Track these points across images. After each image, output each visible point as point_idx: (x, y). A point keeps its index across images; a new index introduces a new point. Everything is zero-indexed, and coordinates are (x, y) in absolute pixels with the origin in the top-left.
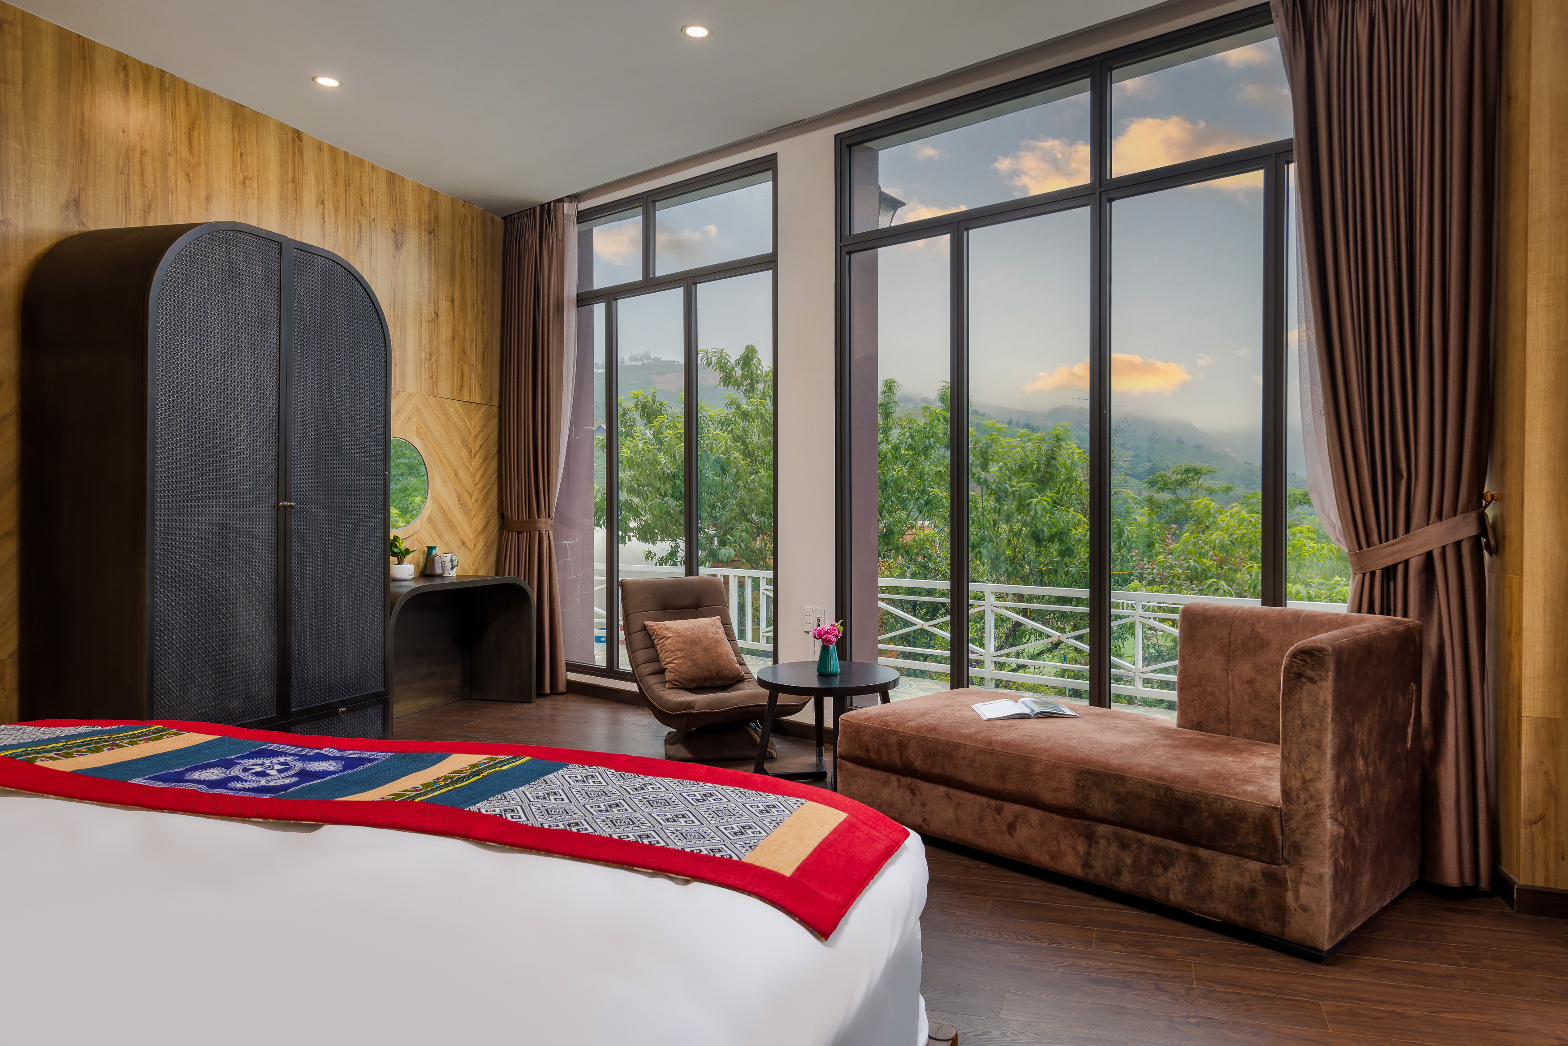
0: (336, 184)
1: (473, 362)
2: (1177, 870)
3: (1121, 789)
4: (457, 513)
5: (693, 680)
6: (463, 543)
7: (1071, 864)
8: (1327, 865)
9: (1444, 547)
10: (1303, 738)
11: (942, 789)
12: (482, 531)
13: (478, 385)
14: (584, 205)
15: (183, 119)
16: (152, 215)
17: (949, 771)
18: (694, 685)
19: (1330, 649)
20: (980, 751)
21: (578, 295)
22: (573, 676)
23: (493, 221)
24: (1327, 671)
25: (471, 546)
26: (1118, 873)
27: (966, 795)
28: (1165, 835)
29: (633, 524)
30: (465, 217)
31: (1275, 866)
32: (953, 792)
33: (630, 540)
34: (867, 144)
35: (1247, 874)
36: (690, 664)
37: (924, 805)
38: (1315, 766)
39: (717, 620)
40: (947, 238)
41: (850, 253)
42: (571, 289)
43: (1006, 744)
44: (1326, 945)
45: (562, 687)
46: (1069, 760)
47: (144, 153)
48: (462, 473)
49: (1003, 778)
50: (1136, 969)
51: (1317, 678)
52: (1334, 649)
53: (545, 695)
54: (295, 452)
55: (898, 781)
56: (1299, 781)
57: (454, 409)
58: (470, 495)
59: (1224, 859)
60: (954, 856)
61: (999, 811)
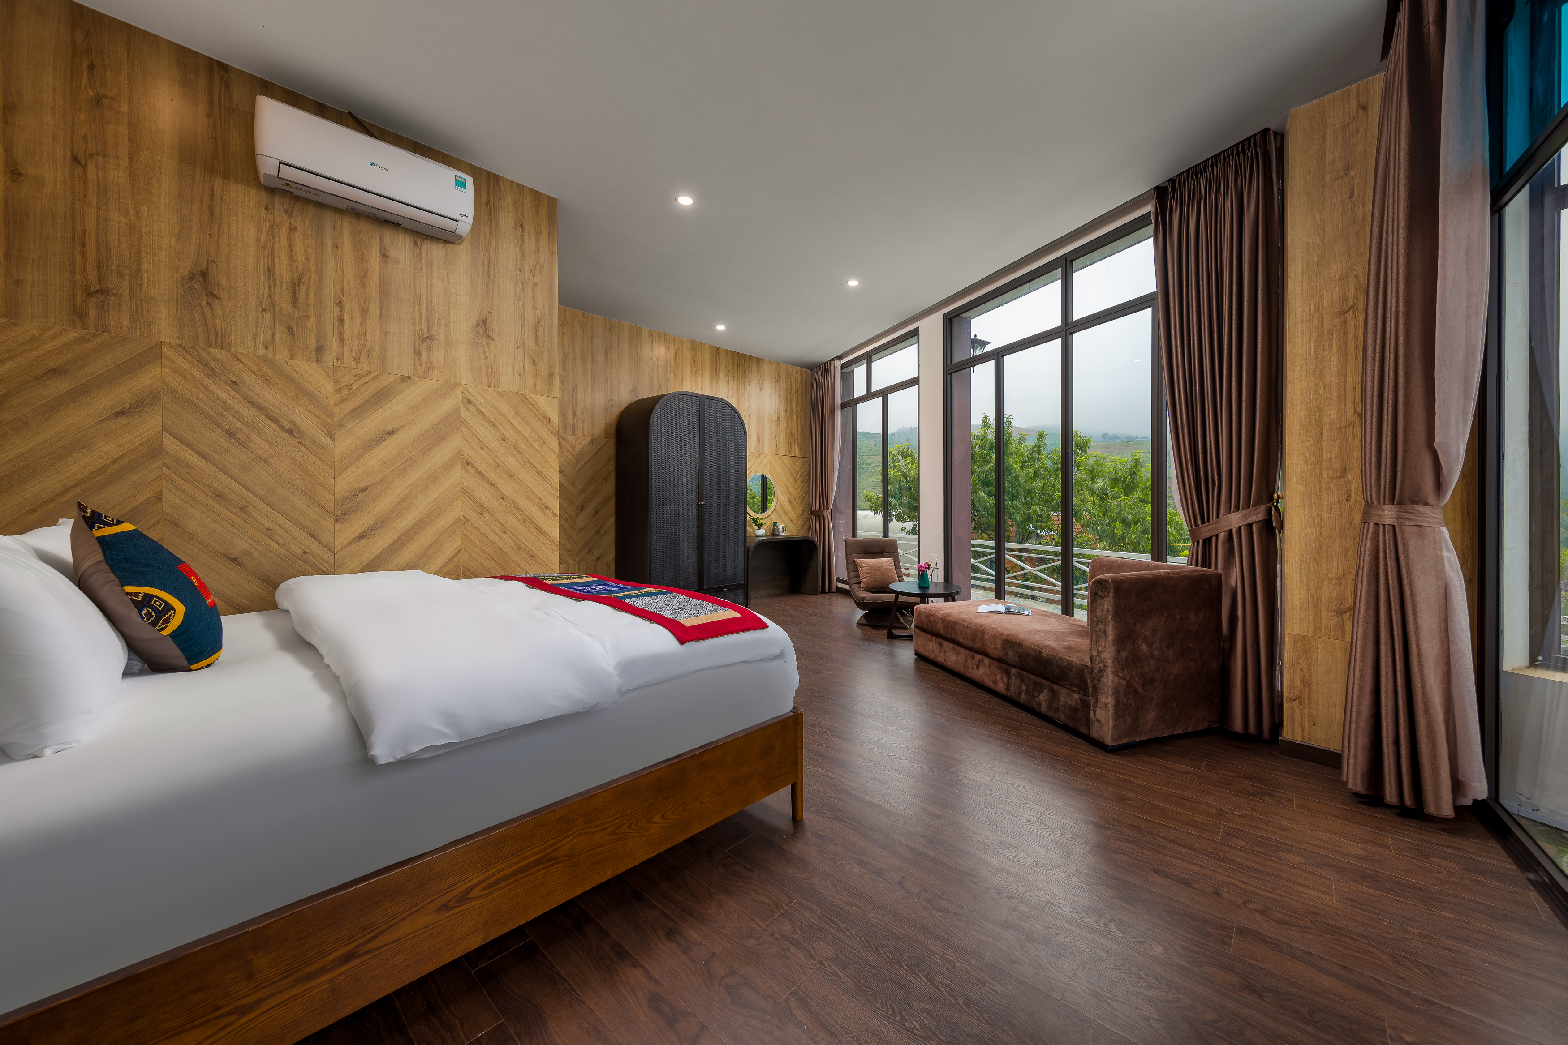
0: (733, 367)
1: (796, 438)
2: (1044, 695)
3: (1020, 650)
4: (788, 507)
5: (874, 588)
6: (791, 521)
7: (1001, 687)
8: (1110, 698)
9: (1240, 527)
10: (1098, 629)
11: (952, 645)
12: (801, 516)
13: (798, 448)
14: (844, 361)
15: (673, 351)
16: (661, 390)
17: (953, 636)
18: (875, 590)
19: (1110, 580)
20: (967, 627)
21: (841, 404)
22: (840, 585)
23: (806, 372)
24: (1109, 592)
25: (795, 523)
26: (1020, 694)
27: (961, 649)
28: (1040, 676)
29: (894, 513)
30: (792, 372)
31: (1086, 697)
32: (956, 646)
33: (892, 521)
34: (962, 315)
35: (1074, 700)
36: (873, 580)
37: (945, 652)
38: (1103, 644)
39: (891, 560)
40: (993, 362)
41: (951, 374)
42: (838, 400)
43: (976, 624)
44: (1109, 742)
45: (834, 590)
46: (1001, 634)
47: (658, 366)
48: (790, 489)
49: (974, 641)
50: (999, 736)
51: (1103, 596)
52: (1112, 581)
53: (826, 593)
54: (706, 482)
55: (936, 640)
56: (1096, 652)
57: (787, 460)
58: (795, 499)
59: (1064, 691)
60: (956, 679)
61: (973, 658)
